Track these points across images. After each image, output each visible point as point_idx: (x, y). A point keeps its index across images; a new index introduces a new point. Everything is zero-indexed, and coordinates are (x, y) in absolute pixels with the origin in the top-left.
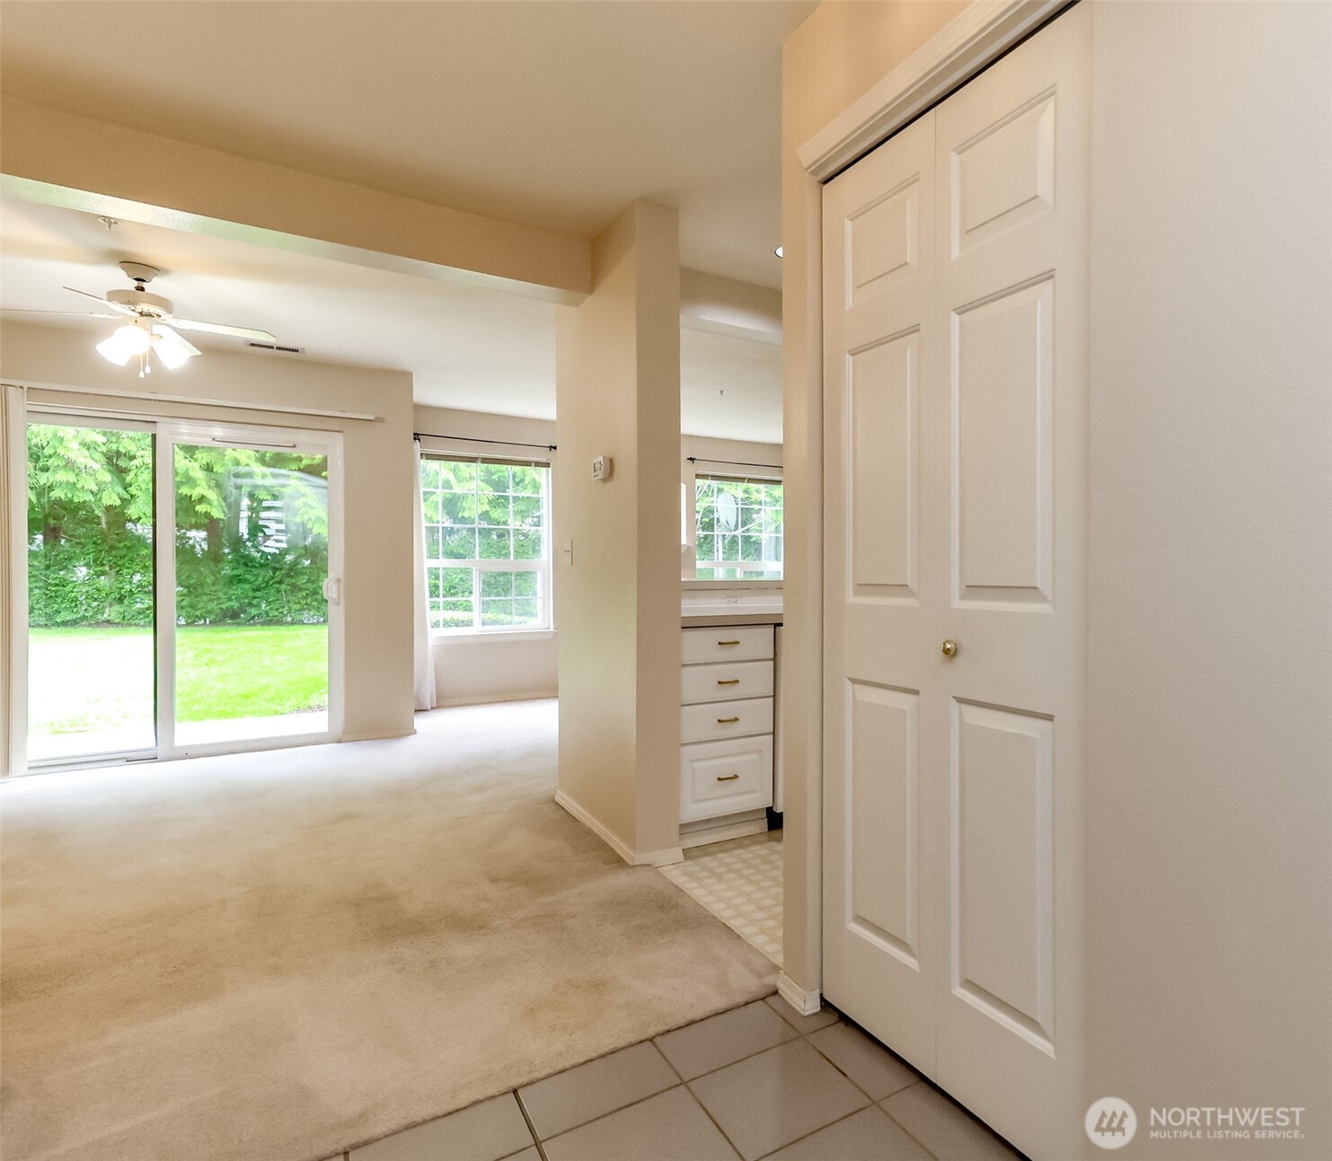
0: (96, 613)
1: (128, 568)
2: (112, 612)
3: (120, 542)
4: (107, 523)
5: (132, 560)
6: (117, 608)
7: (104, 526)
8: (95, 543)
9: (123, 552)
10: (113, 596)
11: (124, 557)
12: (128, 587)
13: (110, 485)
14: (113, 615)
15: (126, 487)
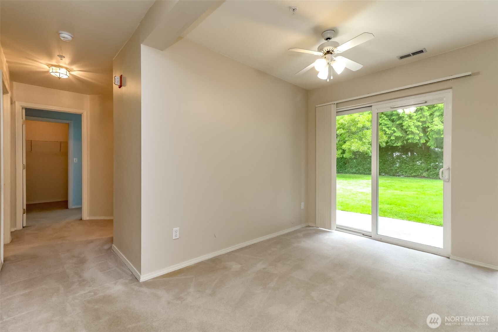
0: (421, 174)
1: (429, 161)
2: (425, 174)
3: (427, 153)
4: (424, 148)
5: (430, 159)
6: (427, 173)
7: (423, 149)
8: (421, 154)
9: (428, 156)
10: (425, 169)
11: (428, 158)
12: (429, 167)
13: (423, 137)
14: (425, 175)
15: (427, 136)
